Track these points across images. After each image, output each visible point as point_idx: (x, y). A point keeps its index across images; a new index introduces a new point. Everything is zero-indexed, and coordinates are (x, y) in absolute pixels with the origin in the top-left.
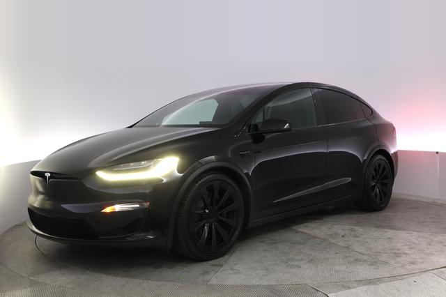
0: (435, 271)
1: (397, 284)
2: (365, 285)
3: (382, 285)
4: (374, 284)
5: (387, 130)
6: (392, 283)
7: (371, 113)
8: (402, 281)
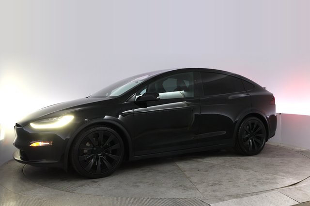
2: (234, 198)
3: (245, 198)
5: (269, 100)
7: (263, 89)
8: (257, 196)
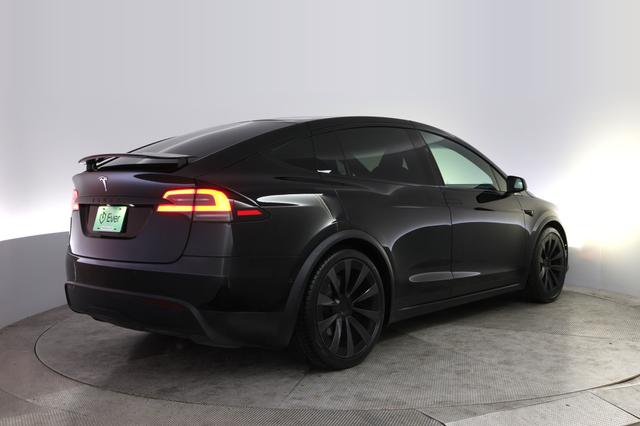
0: (595, 391)
1: (541, 408)
4: (511, 408)
6: (536, 407)
8: (551, 405)
